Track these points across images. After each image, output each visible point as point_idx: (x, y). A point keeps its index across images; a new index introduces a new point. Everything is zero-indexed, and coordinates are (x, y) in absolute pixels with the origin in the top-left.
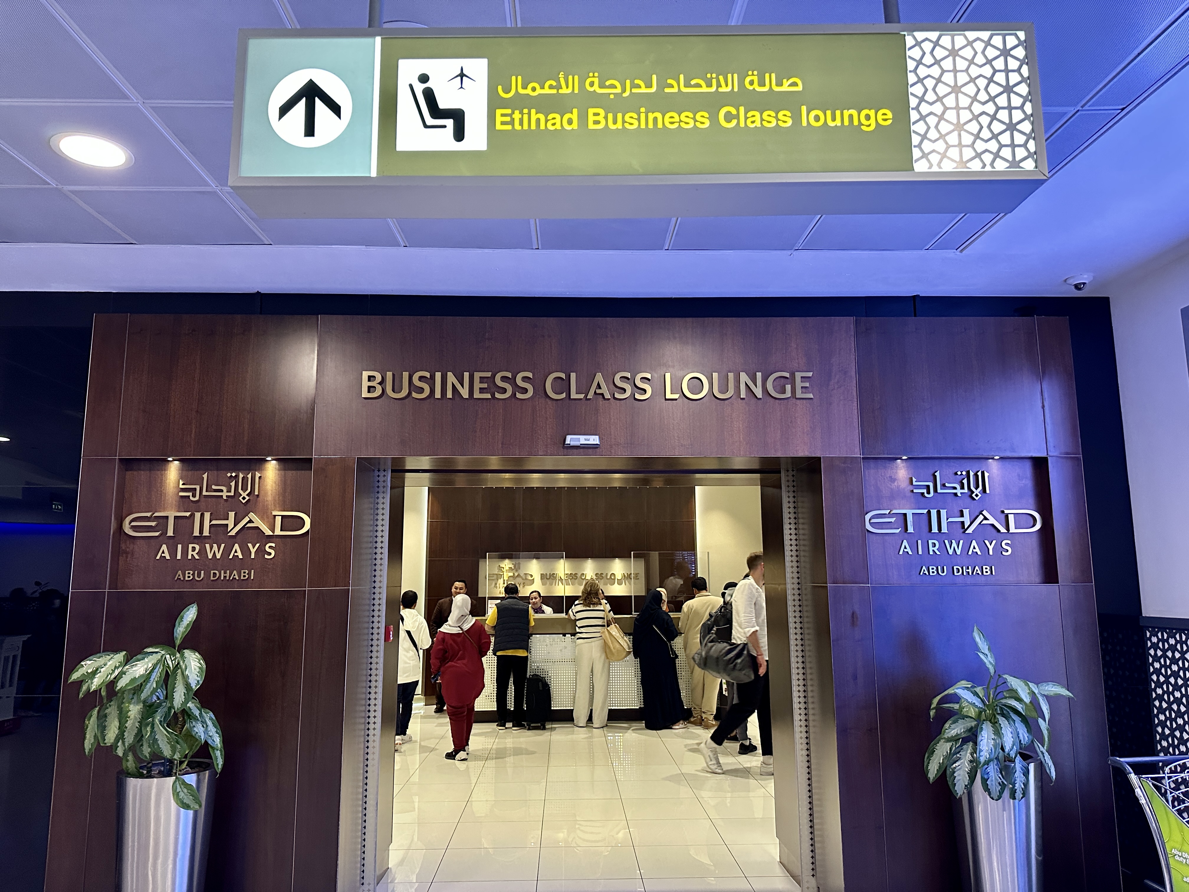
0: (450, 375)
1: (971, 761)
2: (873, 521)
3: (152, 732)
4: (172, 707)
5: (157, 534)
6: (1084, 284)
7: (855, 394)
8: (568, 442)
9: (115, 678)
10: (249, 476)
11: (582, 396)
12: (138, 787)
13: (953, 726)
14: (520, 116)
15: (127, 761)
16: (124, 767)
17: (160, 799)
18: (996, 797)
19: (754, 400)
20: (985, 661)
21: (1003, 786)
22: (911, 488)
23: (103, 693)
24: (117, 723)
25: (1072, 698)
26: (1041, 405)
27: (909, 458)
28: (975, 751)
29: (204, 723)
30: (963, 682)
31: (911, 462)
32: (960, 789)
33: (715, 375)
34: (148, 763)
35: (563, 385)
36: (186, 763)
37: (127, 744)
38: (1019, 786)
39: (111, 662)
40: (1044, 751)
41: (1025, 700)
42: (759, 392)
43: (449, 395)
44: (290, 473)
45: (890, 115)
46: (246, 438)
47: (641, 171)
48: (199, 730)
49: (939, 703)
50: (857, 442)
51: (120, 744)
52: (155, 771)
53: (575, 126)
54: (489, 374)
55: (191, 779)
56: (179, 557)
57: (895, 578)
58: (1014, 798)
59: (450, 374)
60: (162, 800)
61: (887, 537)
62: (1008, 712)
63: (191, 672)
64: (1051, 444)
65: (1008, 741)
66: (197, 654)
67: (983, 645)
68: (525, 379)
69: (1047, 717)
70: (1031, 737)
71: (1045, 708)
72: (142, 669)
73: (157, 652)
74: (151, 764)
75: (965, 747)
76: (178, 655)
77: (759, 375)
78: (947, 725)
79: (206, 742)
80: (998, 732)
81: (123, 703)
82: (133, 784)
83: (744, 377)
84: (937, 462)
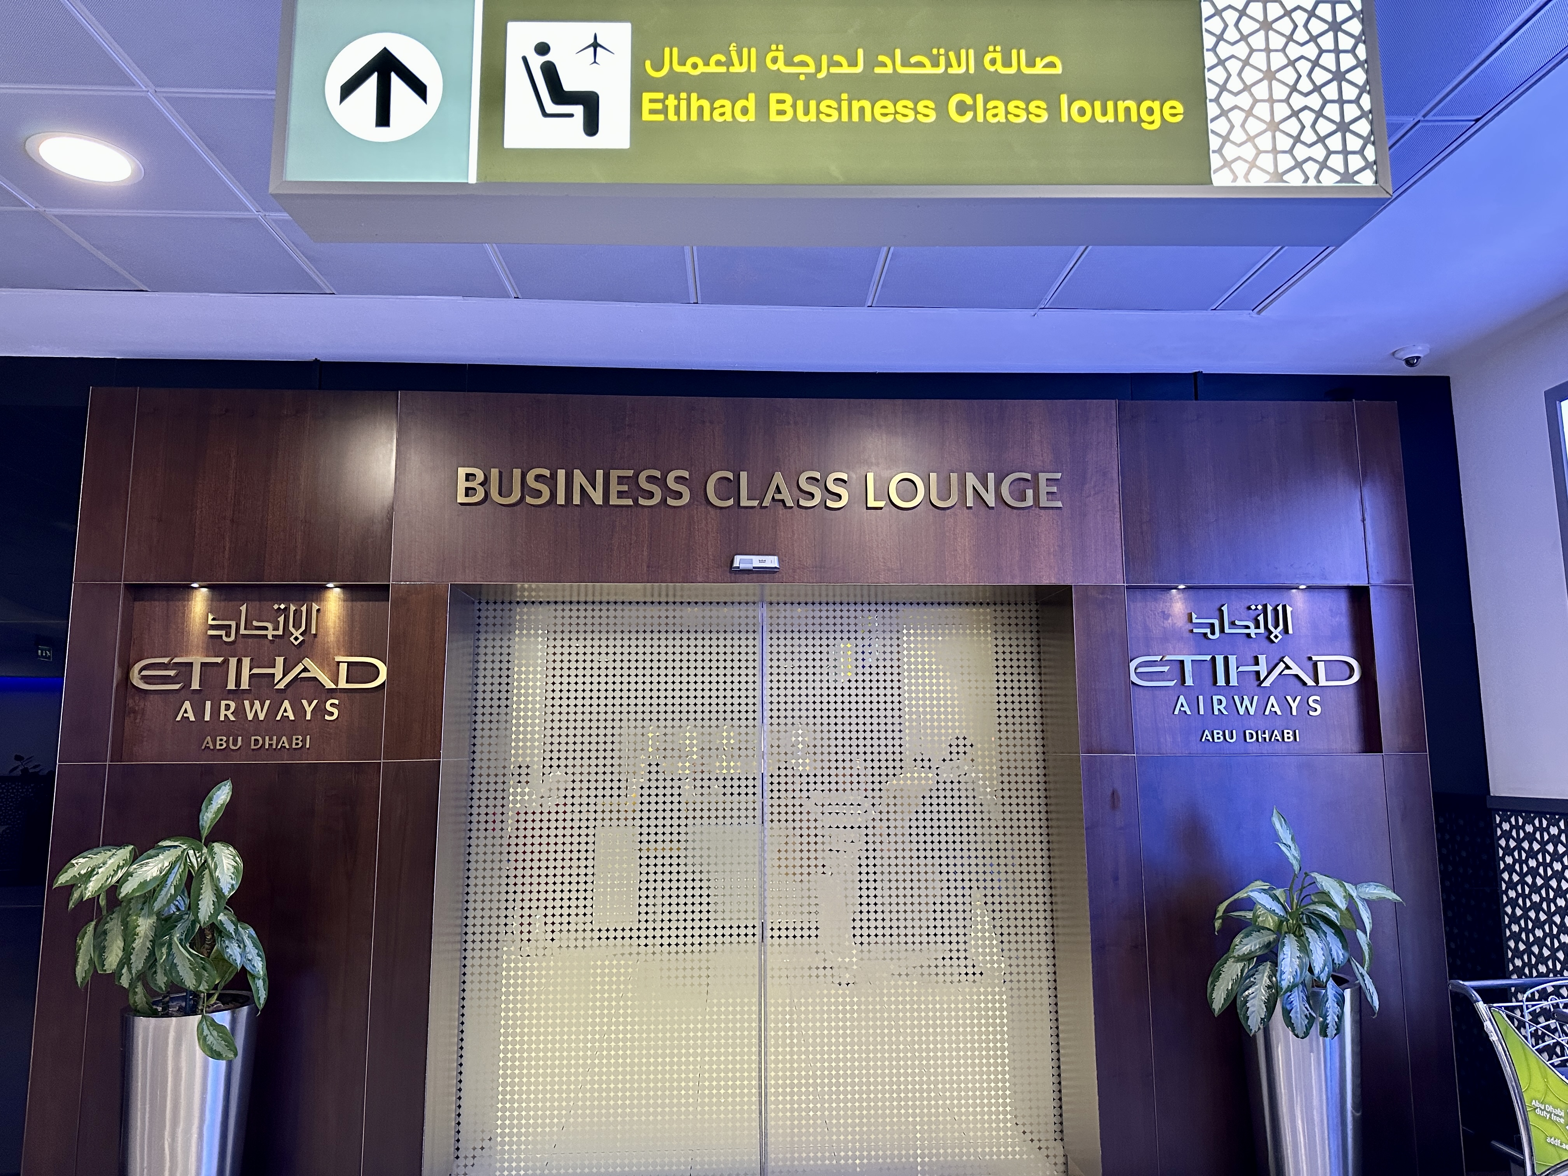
0: (578, 474)
1: (1269, 987)
2: (1140, 670)
3: (168, 954)
4: (196, 921)
5: (177, 687)
6: (1418, 358)
7: (1117, 502)
8: (736, 564)
9: (118, 882)
10: (304, 609)
11: (755, 503)
12: (151, 1030)
13: (1245, 941)
14: (676, 102)
15: (135, 993)
16: (131, 1002)
17: (180, 1045)
18: (1301, 1035)
19: (983, 509)
20: (1288, 854)
21: (1311, 1020)
22: (1190, 627)
23: (103, 902)
24: (120, 943)
25: (1400, 903)
26: (1360, 517)
27: (1188, 588)
28: (1274, 973)
29: (241, 943)
30: (1258, 883)
31: (1191, 592)
32: (1254, 1023)
33: (933, 476)
34: (165, 997)
35: (730, 488)
36: (216, 997)
37: (134, 971)
38: (1331, 1019)
39: (112, 860)
40: (1365, 973)
41: (1340, 905)
42: (991, 500)
43: (577, 500)
44: (358, 604)
45: (1180, 109)
46: (298, 557)
47: (842, 179)
48: (233, 951)
49: (1226, 911)
50: (1119, 566)
51: (124, 971)
52: (174, 1007)
53: (751, 116)
54: (630, 473)
55: (223, 1018)
56: (207, 718)
57: (1169, 745)
58: (1325, 1035)
59: (577, 472)
60: (184, 1047)
61: (1157, 692)
62: (1318, 921)
63: (223, 872)
64: (1373, 570)
65: (1318, 960)
66: (231, 849)
67: (1284, 833)
68: (679, 479)
69: (1368, 927)
70: (1347, 955)
71: (1366, 916)
72: (156, 869)
73: (175, 847)
74: (167, 999)
75: (1261, 968)
76: (205, 850)
77: (991, 476)
78: (1237, 940)
79: (243, 968)
80: (1304, 948)
81: (129, 915)
82: (144, 1026)
83: (971, 479)
84: (1223, 592)
